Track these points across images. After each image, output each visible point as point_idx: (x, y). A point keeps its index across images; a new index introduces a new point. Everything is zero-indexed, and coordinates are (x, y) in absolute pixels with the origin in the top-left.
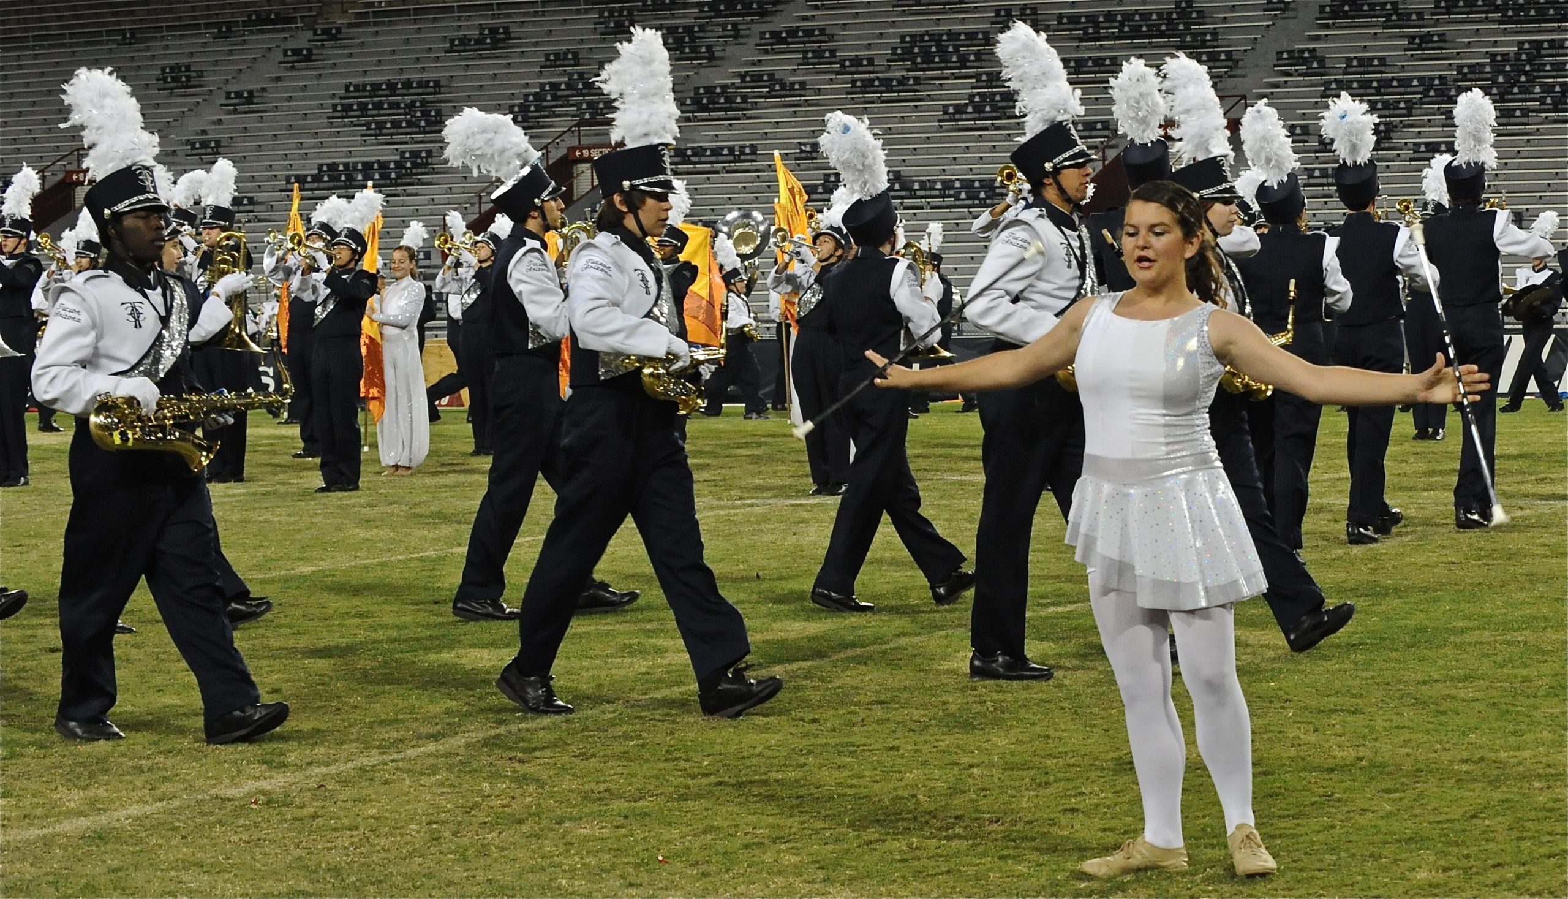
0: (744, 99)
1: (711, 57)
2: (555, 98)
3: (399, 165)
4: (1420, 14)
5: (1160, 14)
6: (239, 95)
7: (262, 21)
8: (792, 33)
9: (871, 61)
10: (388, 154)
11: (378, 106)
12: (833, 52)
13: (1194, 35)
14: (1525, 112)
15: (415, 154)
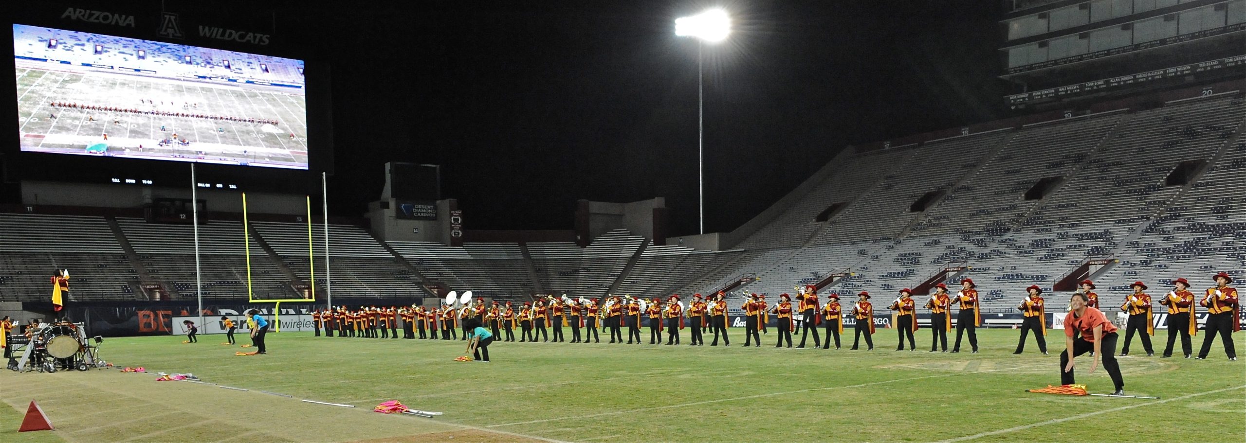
0: (990, 256)
1: (986, 246)
2: (946, 256)
3: (906, 272)
4: (1169, 231)
5: (1099, 233)
6: (874, 256)
7: (884, 239)
8: (1006, 240)
9: (1023, 247)
10: (904, 270)
11: (905, 259)
12: (1015, 244)
13: (1107, 238)
14: (1189, 256)
15: (910, 270)
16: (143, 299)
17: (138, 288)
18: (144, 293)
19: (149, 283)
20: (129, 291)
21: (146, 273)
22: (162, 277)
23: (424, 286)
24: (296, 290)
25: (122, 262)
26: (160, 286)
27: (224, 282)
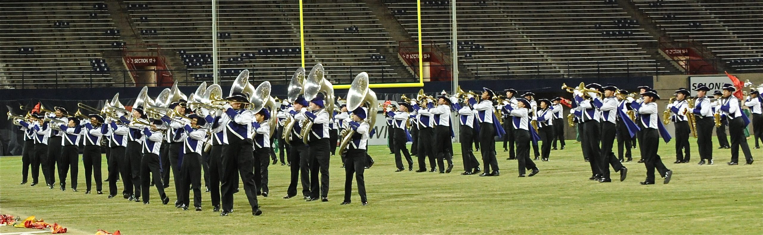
16: (125, 83)
17: (120, 64)
18: (129, 73)
19: (140, 54)
20: (102, 71)
21: (136, 37)
22: (162, 42)
23: (660, 51)
24: (405, 64)
25: (96, 17)
26: (156, 58)
27: (272, 50)
